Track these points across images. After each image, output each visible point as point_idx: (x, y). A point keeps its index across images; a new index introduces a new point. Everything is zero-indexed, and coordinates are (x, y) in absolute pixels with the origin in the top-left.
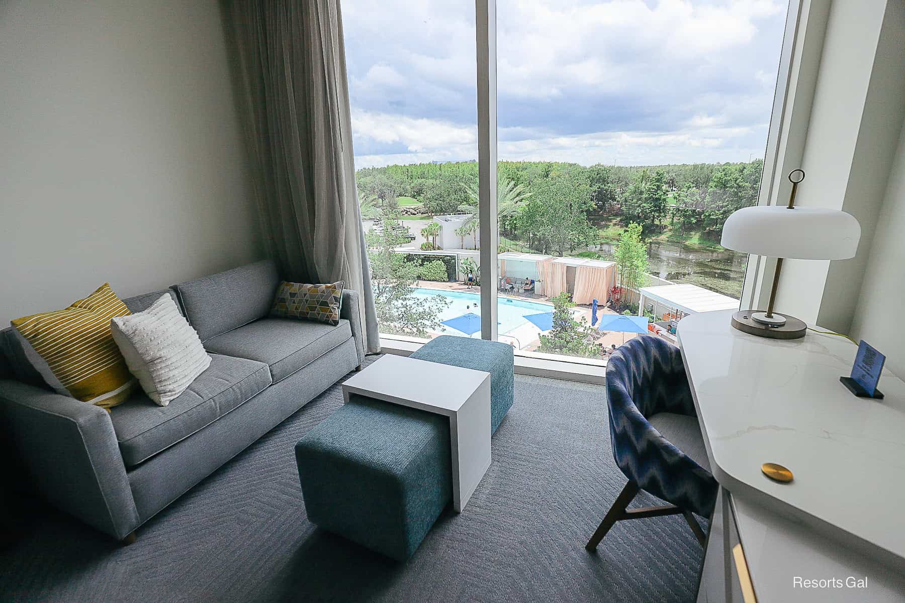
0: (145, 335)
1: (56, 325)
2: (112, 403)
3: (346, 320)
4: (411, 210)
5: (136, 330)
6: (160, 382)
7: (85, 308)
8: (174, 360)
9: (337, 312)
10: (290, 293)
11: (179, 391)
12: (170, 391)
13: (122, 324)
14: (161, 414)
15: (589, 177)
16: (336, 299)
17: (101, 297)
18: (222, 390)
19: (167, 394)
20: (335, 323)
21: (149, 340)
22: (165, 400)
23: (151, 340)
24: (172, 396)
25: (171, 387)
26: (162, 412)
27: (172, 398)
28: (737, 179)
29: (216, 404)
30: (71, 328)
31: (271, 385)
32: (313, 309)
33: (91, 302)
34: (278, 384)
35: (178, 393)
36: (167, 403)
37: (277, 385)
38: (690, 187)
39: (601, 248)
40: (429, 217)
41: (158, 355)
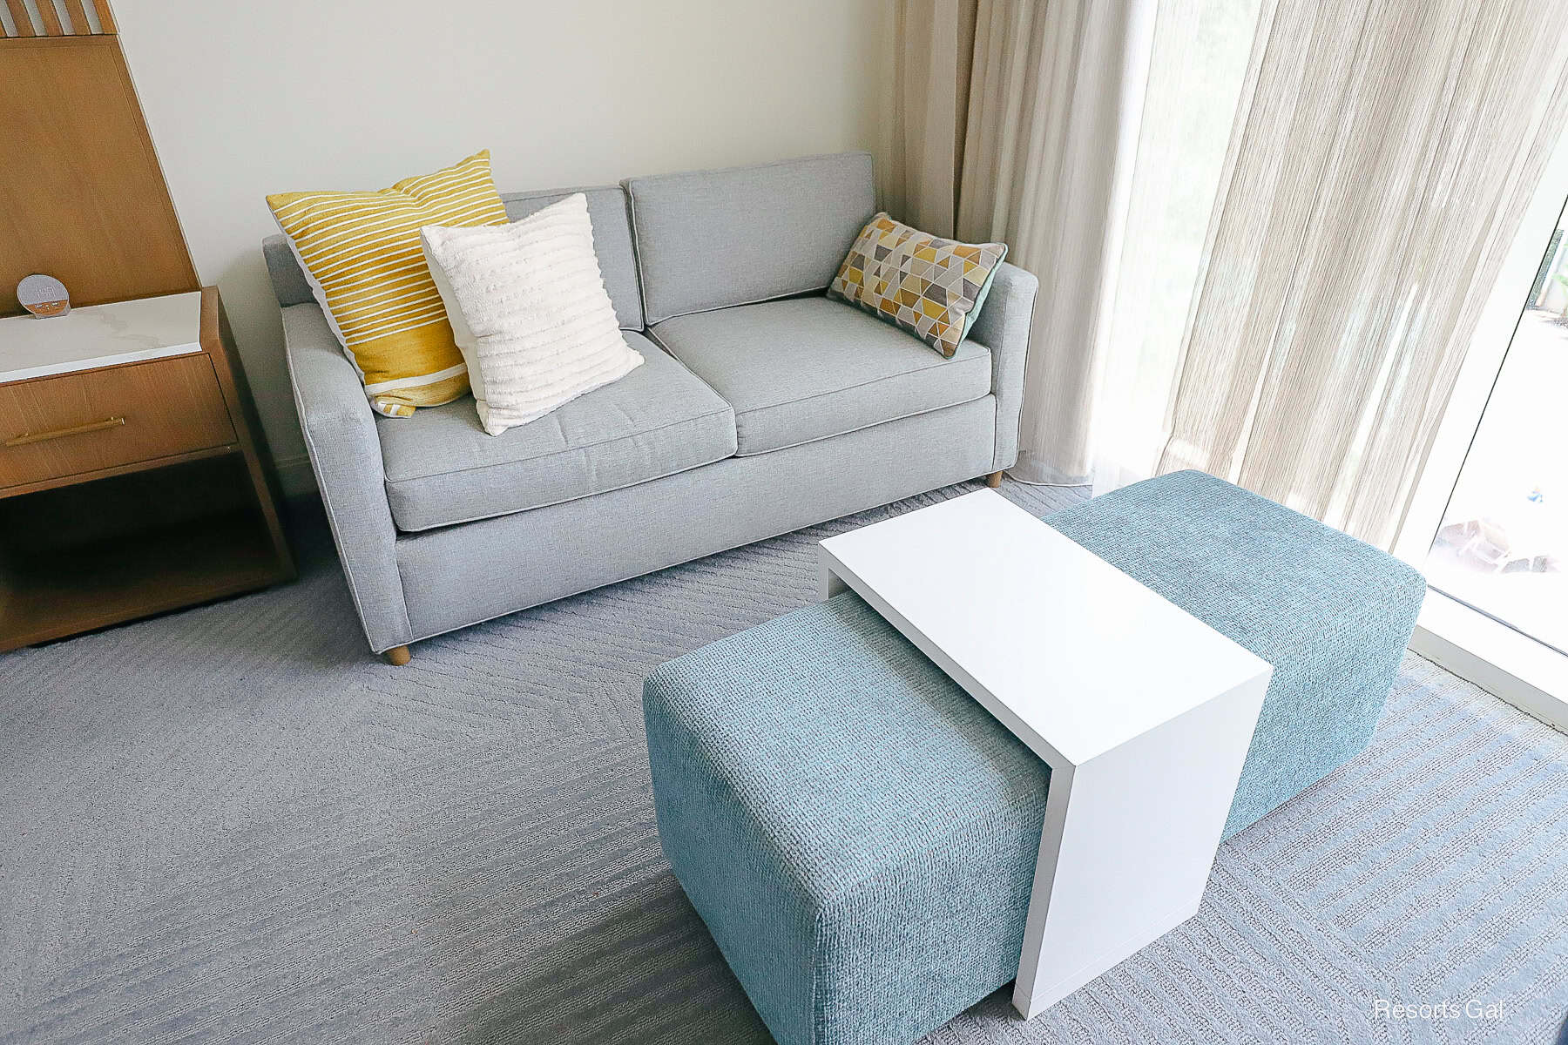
0: (478, 277)
1: (339, 220)
2: (420, 399)
3: (984, 349)
5: (462, 261)
6: (494, 383)
7: (413, 195)
8: (528, 344)
9: (962, 323)
10: (878, 247)
11: (527, 412)
12: (507, 408)
13: (440, 242)
14: (476, 449)
16: (969, 291)
17: (456, 178)
18: (613, 436)
19: (502, 412)
20: (948, 352)
21: (484, 290)
22: (496, 424)
23: (488, 291)
24: (510, 418)
25: (511, 400)
26: (481, 446)
27: (511, 423)
29: (589, 461)
30: (365, 231)
31: (734, 457)
32: (909, 299)
33: (429, 186)
34: (754, 459)
35: (525, 416)
36: (498, 431)
37: (750, 460)
41: (497, 327)
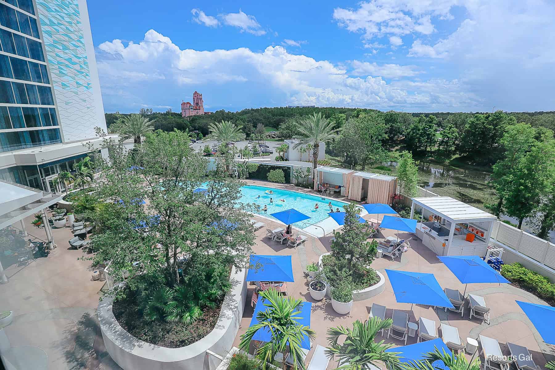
4: (272, 135)
15: (384, 119)
28: (483, 123)
38: (452, 127)
39: (391, 164)
40: (282, 140)
